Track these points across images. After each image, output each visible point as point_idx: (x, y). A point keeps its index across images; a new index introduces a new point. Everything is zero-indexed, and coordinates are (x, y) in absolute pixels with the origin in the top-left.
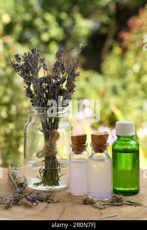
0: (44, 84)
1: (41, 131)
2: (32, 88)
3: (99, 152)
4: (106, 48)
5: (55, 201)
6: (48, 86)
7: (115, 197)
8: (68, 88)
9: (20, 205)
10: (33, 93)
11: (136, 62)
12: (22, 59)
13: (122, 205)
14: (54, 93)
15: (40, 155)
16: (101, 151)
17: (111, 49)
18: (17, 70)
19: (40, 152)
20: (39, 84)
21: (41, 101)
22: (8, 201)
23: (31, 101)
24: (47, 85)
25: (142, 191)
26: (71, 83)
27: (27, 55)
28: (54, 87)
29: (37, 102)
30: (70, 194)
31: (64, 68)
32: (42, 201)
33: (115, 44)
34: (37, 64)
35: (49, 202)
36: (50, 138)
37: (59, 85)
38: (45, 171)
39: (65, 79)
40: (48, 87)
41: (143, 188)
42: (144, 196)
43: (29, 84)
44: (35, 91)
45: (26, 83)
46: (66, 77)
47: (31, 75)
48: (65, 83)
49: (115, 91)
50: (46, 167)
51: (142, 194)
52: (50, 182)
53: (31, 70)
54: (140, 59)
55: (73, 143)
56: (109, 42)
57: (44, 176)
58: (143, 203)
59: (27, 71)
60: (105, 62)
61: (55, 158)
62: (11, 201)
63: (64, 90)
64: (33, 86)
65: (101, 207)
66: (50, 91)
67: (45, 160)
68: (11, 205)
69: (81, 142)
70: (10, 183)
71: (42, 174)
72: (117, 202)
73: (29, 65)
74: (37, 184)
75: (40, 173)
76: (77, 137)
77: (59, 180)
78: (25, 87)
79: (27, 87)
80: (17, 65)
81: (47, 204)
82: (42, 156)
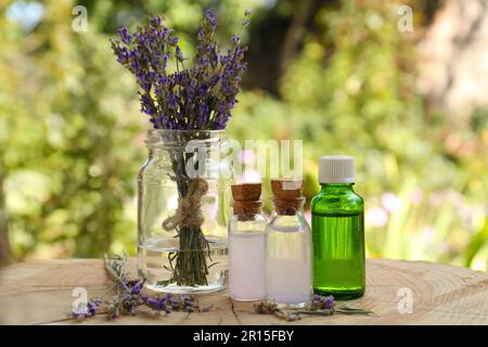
0: (177, 86)
1: (172, 178)
2: (153, 95)
3: (287, 214)
4: (289, 45)
5: (201, 308)
6: (185, 90)
7: (319, 299)
8: (223, 94)
9: (134, 315)
10: (156, 104)
11: (352, 72)
12: (134, 39)
13: (331, 314)
14: (197, 104)
15: (170, 224)
16: (291, 212)
17: (300, 48)
18: (124, 60)
19: (169, 219)
20: (167, 85)
21: (171, 120)
22: (112, 306)
23: (151, 120)
24: (182, 88)
25: (369, 293)
26: (229, 84)
27: (144, 31)
28: (197, 93)
29: (165, 122)
30: (230, 299)
31: (216, 57)
32: (176, 309)
33: (308, 37)
34: (163, 47)
35: (191, 311)
36: (190, 190)
37: (206, 88)
38: (181, 256)
39: (218, 78)
40: (184, 93)
41: (372, 289)
42: (374, 301)
43: (148, 88)
44: (160, 101)
45: (142, 86)
46: (221, 75)
47: (151, 70)
48: (219, 84)
49: (308, 135)
50: (182, 248)
51: (370, 298)
52: (189, 277)
53: (150, 59)
54: (362, 67)
55: (235, 199)
56: (296, 33)
57: (177, 265)
58: (373, 310)
59: (144, 63)
60: (288, 74)
61: (200, 231)
62: (116, 305)
63: (217, 100)
64: (156, 92)
65: (292, 316)
66: (190, 100)
67: (180, 235)
68: (117, 313)
69: (251, 196)
70: (110, 282)
71: (174, 263)
72: (323, 308)
73: (147, 50)
74: (165, 283)
75: (171, 260)
76: (244, 185)
77: (207, 273)
78: (139, 93)
79: (143, 92)
80: (124, 49)
81: (186, 314)
82: (175, 227)
